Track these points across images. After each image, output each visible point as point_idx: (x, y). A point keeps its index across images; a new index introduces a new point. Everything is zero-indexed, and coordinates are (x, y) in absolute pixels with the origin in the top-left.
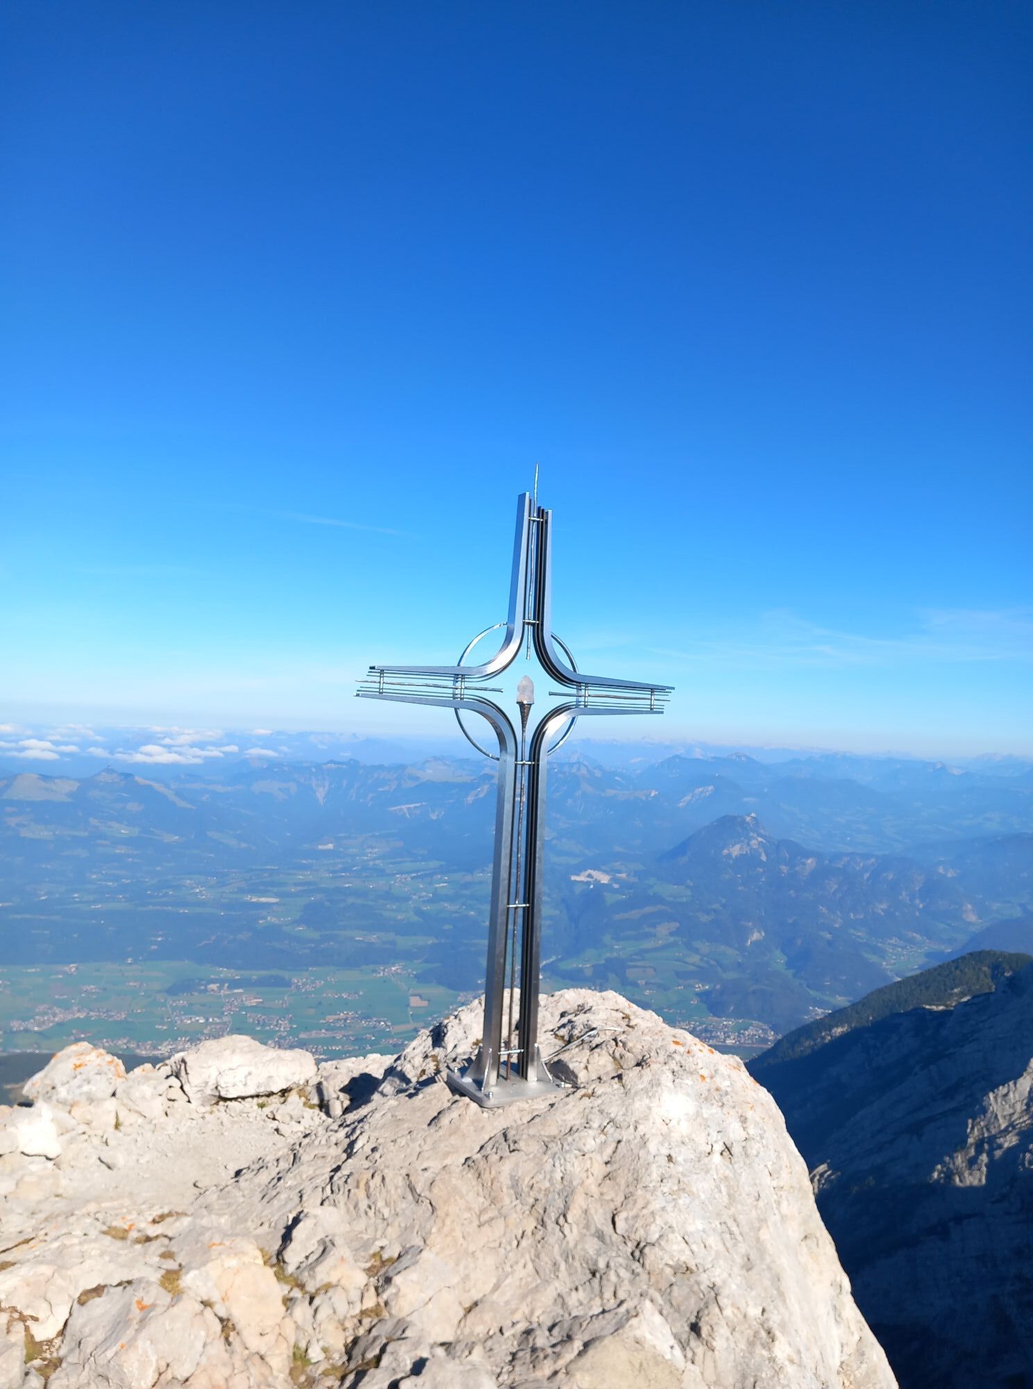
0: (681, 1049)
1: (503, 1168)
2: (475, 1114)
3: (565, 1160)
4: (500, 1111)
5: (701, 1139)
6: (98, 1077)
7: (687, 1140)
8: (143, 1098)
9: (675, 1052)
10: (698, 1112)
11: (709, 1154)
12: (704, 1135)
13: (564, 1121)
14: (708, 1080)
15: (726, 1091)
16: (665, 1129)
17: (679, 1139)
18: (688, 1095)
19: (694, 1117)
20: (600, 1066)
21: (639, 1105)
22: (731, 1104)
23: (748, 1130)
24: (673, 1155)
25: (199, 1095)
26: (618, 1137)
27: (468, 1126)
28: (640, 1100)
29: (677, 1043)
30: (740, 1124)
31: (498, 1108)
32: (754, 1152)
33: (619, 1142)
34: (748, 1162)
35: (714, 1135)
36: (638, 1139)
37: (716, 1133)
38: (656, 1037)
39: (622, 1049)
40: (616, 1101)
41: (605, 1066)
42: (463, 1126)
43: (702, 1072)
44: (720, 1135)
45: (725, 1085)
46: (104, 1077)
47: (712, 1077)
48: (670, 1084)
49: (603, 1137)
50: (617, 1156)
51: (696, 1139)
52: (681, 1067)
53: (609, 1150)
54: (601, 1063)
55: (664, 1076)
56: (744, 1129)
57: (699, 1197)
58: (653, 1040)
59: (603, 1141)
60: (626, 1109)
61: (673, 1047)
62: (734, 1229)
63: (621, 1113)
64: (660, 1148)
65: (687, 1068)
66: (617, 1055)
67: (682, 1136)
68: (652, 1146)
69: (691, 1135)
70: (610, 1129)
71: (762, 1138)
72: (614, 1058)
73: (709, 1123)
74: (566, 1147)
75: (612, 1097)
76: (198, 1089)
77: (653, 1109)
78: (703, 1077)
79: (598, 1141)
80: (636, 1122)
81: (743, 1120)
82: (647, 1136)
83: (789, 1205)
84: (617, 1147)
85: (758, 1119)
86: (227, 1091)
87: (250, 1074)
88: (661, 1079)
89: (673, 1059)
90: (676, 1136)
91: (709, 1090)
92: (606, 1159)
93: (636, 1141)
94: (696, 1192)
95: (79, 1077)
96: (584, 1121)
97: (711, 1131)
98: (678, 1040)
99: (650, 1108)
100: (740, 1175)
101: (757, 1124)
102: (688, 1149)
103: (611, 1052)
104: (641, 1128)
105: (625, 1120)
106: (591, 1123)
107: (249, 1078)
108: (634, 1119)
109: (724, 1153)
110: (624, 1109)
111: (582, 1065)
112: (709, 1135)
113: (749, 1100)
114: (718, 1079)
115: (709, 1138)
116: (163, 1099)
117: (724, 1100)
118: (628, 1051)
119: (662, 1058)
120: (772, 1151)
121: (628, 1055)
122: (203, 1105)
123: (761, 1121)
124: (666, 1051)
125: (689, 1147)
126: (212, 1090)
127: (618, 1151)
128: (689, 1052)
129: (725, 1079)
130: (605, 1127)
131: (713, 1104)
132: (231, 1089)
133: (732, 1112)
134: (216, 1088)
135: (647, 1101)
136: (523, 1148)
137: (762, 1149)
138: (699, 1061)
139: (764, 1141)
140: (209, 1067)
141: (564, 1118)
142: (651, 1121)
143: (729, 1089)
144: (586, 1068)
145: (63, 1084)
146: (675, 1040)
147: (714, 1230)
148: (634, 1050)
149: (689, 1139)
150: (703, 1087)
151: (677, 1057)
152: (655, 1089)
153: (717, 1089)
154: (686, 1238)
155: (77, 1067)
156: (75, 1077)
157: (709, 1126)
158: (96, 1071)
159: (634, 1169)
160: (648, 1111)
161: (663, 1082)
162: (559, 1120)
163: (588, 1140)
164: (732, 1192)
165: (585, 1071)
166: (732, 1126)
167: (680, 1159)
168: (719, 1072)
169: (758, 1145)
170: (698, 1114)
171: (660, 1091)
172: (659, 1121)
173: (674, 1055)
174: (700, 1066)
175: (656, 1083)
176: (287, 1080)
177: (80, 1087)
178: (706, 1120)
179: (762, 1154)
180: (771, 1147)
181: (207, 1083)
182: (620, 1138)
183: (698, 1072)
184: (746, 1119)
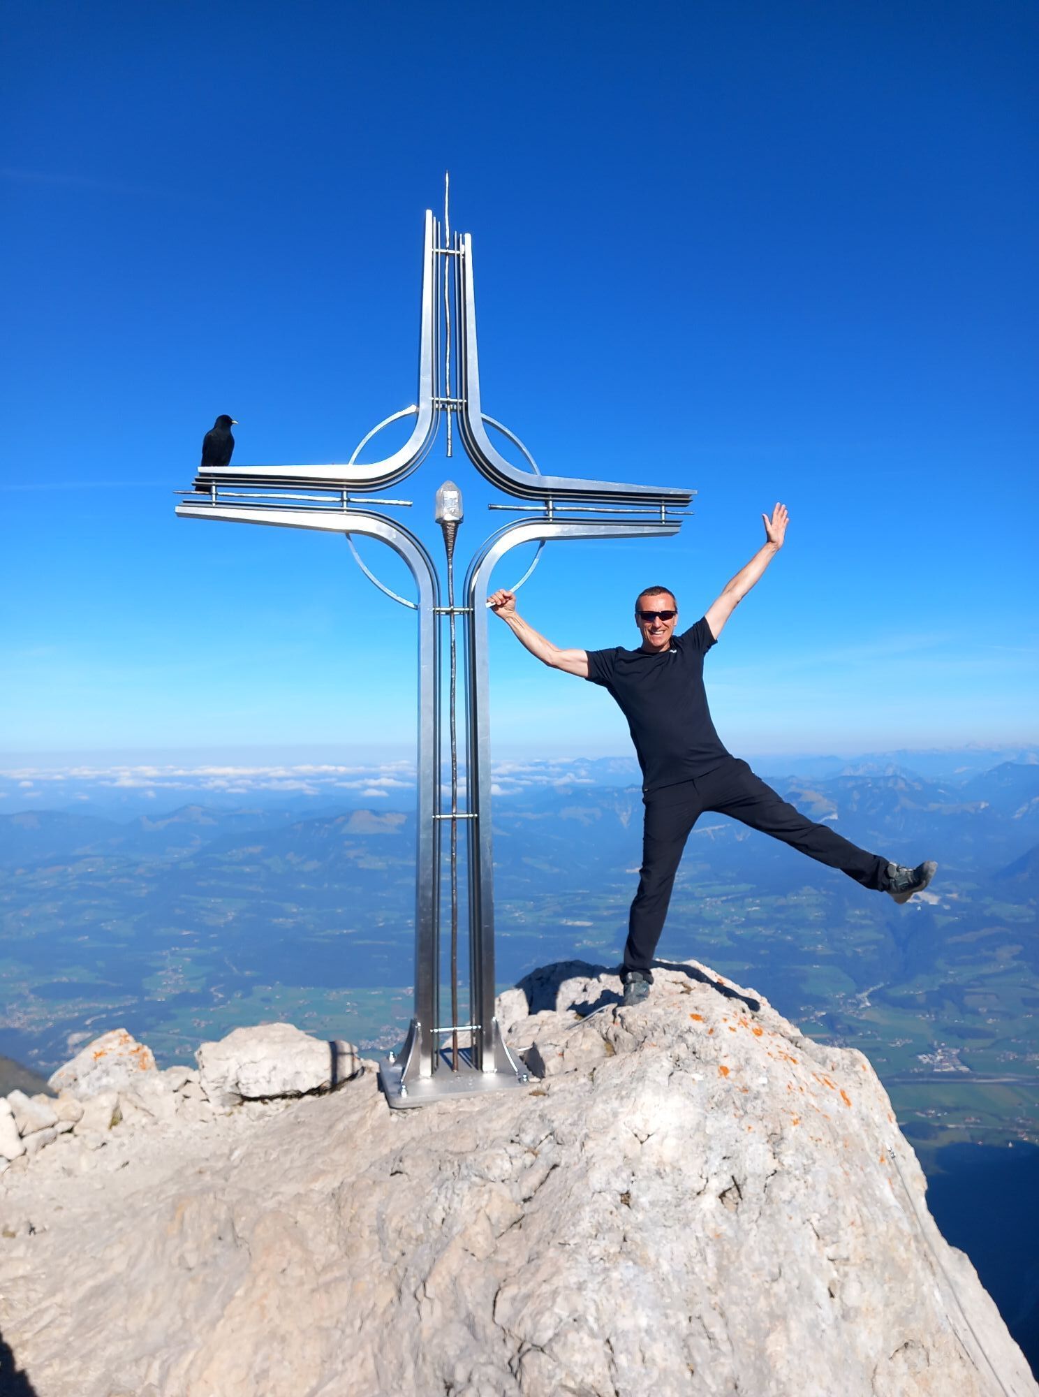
0: (699, 1026)
1: (370, 1199)
2: (381, 1117)
3: (454, 1192)
4: (415, 1113)
5: (692, 1168)
6: (117, 1068)
7: (668, 1169)
8: (154, 1093)
9: (689, 1031)
10: (698, 1124)
11: (699, 1194)
12: (699, 1161)
13: (487, 1130)
14: (731, 1075)
15: (758, 1092)
16: (634, 1149)
17: (654, 1167)
18: (689, 1095)
19: (692, 1132)
20: (581, 1050)
21: (600, 1110)
22: (759, 1112)
23: (782, 1157)
24: (634, 1193)
25: (218, 1092)
26: (553, 1158)
27: (365, 1134)
28: (606, 1102)
29: (696, 1017)
30: (768, 1146)
31: (413, 1108)
32: (785, 1196)
33: (555, 1166)
34: (768, 1212)
35: (716, 1162)
36: (582, 1164)
37: (719, 1159)
38: (671, 1010)
39: (620, 1026)
40: (572, 1101)
41: (591, 1052)
42: (359, 1134)
43: (726, 1062)
44: (726, 1163)
45: (758, 1083)
46: (123, 1068)
47: (739, 1070)
48: (663, 1079)
49: (529, 1158)
50: (546, 1189)
51: (685, 1169)
52: (694, 1053)
53: (534, 1179)
54: (584, 1047)
55: (657, 1066)
56: (775, 1155)
57: (656, 1267)
58: (666, 1014)
59: (528, 1163)
60: (580, 1116)
61: (688, 1022)
62: (718, 1330)
63: (570, 1121)
64: (613, 1180)
65: (703, 1056)
66: (611, 1036)
67: (661, 1162)
68: (597, 1178)
69: (678, 1161)
70: (546, 1147)
71: (806, 1171)
72: (606, 1039)
73: (713, 1143)
74: (464, 1172)
75: (569, 1096)
76: (216, 1085)
77: (621, 1116)
78: (725, 1071)
79: (518, 1163)
80: (587, 1136)
81: (775, 1140)
82: (594, 1160)
83: (863, 1290)
84: (548, 1175)
85: (805, 1139)
86: (248, 1088)
87: (275, 1068)
88: (649, 1070)
89: (684, 1040)
90: (649, 1162)
91: (728, 1091)
92: (525, 1193)
93: (578, 1167)
94: (653, 1259)
95: (99, 1068)
96: (514, 1132)
97: (712, 1156)
98: (699, 1013)
99: (615, 1115)
100: (747, 1233)
101: (800, 1148)
102: (665, 1184)
103: (604, 1032)
104: (590, 1144)
105: (570, 1133)
106: (522, 1135)
107: (273, 1073)
108: (585, 1131)
109: (728, 1194)
110: (576, 1116)
111: (558, 1050)
112: (706, 1162)
113: (795, 1108)
114: (747, 1075)
115: (705, 1168)
116: (179, 1095)
117: (749, 1107)
118: (627, 1030)
119: (668, 1039)
120: (822, 1195)
121: (625, 1035)
122: (223, 1105)
123: (811, 1144)
124: (677, 1029)
125: (668, 1180)
126: (232, 1087)
127: (549, 1181)
128: (711, 1031)
129: (760, 1074)
130: (541, 1142)
131: (725, 1113)
132: (252, 1086)
133: (757, 1127)
134: (237, 1084)
135: (616, 1104)
136: (408, 1170)
137: (802, 1191)
138: (724, 1046)
139: (809, 1178)
140: (228, 1059)
141: (487, 1125)
142: (612, 1135)
143: (763, 1090)
144: (562, 1054)
145: (84, 1076)
146: (695, 1012)
147: (670, 1330)
148: (633, 1028)
149: (674, 1168)
150: (718, 1084)
151: (691, 1039)
152: (634, 1085)
153: (745, 1090)
154: (613, 1341)
155: (98, 1055)
156: (95, 1068)
157: (710, 1148)
158: (115, 1061)
159: (557, 1212)
160: (611, 1119)
161: (649, 1075)
162: (480, 1129)
163: (499, 1161)
164: (725, 1262)
165: (560, 1059)
166: (751, 1149)
167: (644, 1200)
168: (752, 1062)
169: (796, 1183)
170: (699, 1128)
171: (640, 1089)
172: (625, 1137)
173: (686, 1036)
174: (724, 1053)
175: (639, 1077)
176: (317, 1077)
177: (99, 1079)
178: (710, 1137)
179: (800, 1198)
180: (822, 1188)
181: (226, 1078)
182: (557, 1161)
183: (718, 1062)
184: (782, 1139)
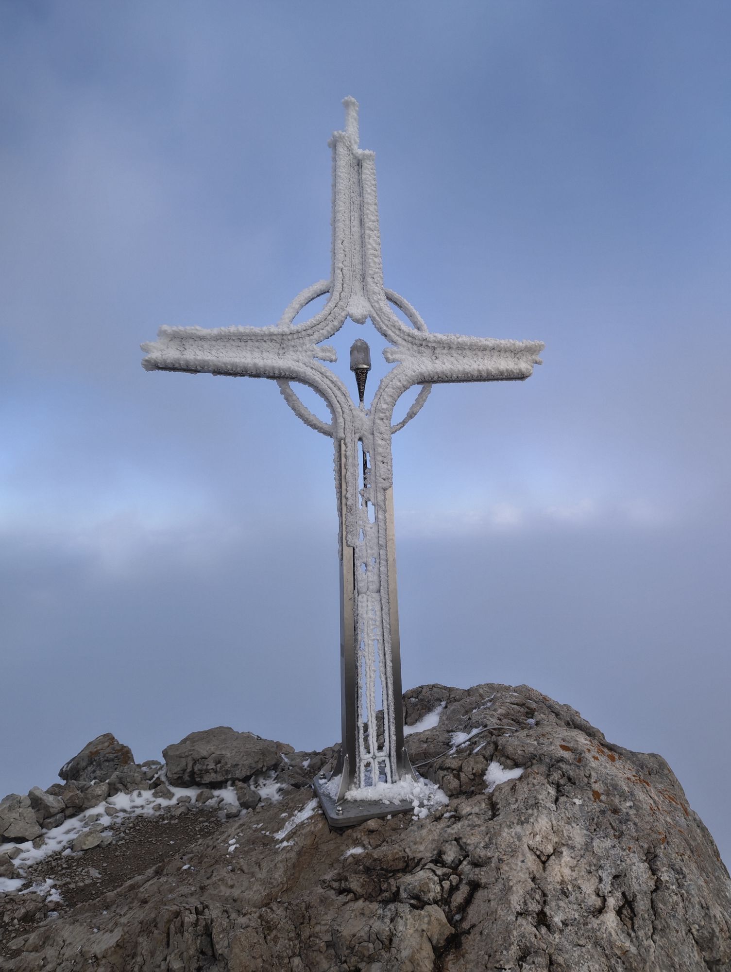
0: (570, 756)
3: (397, 914)
5: (588, 887)
9: (562, 760)
10: (587, 845)
11: (600, 912)
12: (594, 881)
13: (413, 851)
14: (603, 798)
15: (628, 814)
16: (539, 870)
17: (559, 887)
18: (576, 819)
19: (583, 852)
21: (508, 833)
22: (633, 833)
23: (659, 874)
24: (548, 912)
28: (510, 826)
29: (565, 748)
30: (647, 865)
32: (669, 909)
35: (609, 881)
36: (500, 885)
37: (611, 878)
38: (542, 741)
43: (597, 787)
44: (617, 882)
45: (626, 806)
47: (608, 795)
48: (551, 804)
51: (583, 887)
52: (570, 780)
55: (544, 792)
56: (654, 872)
58: (539, 744)
59: (454, 884)
61: (560, 753)
63: (483, 844)
65: (578, 783)
67: (563, 882)
69: (576, 880)
71: (681, 885)
73: (602, 863)
76: (178, 776)
77: (524, 840)
80: (500, 859)
81: (651, 858)
82: (510, 883)
84: (472, 895)
85: (673, 856)
86: (200, 778)
87: (219, 762)
89: (559, 768)
90: (554, 882)
91: (604, 813)
93: (497, 888)
96: (436, 853)
97: (605, 875)
98: (567, 744)
99: (520, 838)
101: (671, 864)
104: (504, 867)
105: (485, 856)
106: (444, 856)
107: (218, 766)
108: (497, 854)
109: (624, 911)
112: (601, 881)
113: (660, 828)
114: (616, 799)
115: (602, 887)
117: (624, 828)
119: (545, 768)
120: (697, 907)
123: (678, 859)
124: (551, 758)
126: (189, 777)
128: (580, 760)
129: (626, 798)
130: (461, 863)
131: (607, 834)
132: (203, 776)
133: (635, 846)
135: (518, 828)
138: (593, 774)
141: (413, 847)
143: (632, 812)
145: (84, 769)
149: (574, 886)
150: (596, 808)
151: (564, 767)
152: (530, 811)
153: (617, 812)
155: (93, 753)
156: (92, 764)
158: (105, 759)
160: (517, 843)
161: (540, 802)
162: (407, 850)
163: (431, 885)
166: (634, 868)
167: (558, 920)
168: (618, 787)
169: (674, 897)
170: (588, 848)
171: (536, 814)
173: (560, 764)
175: (533, 804)
176: (251, 768)
178: (598, 857)
181: (185, 770)
183: (591, 787)
184: (656, 856)
